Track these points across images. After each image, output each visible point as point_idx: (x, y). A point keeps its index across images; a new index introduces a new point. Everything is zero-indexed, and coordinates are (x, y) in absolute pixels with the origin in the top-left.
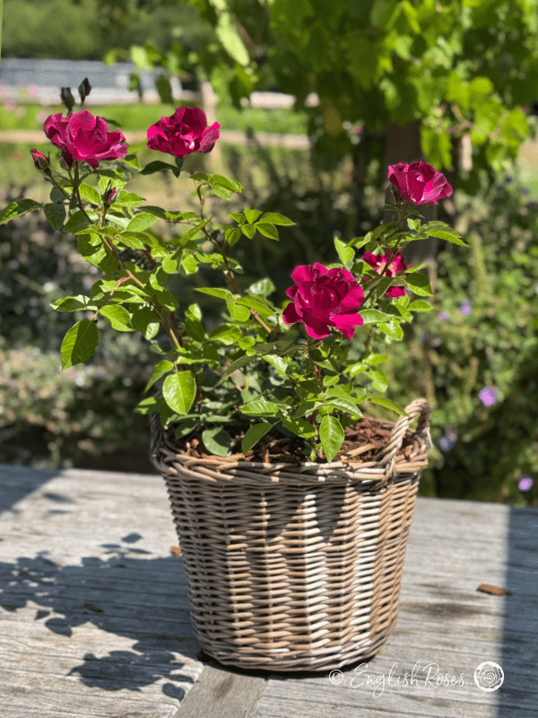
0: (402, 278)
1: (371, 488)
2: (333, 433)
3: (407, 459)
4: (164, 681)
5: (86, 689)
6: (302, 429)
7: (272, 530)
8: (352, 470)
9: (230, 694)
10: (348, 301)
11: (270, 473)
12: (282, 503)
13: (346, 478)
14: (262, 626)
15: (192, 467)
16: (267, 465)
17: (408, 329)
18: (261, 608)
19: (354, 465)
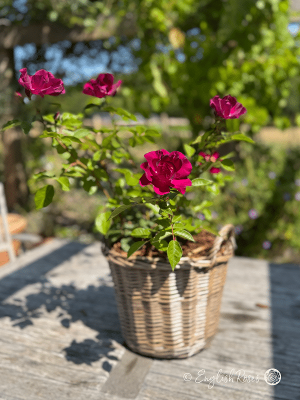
0: (219, 162)
1: (204, 270)
2: (176, 251)
3: (223, 255)
4: (104, 359)
5: (66, 363)
6: (162, 245)
7: (154, 291)
8: (194, 262)
9: (134, 370)
10: (182, 171)
11: (152, 263)
12: (158, 278)
13: (190, 266)
14: (150, 337)
15: (116, 258)
16: (150, 258)
17: (223, 190)
18: (149, 328)
19: (194, 259)
